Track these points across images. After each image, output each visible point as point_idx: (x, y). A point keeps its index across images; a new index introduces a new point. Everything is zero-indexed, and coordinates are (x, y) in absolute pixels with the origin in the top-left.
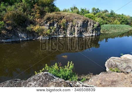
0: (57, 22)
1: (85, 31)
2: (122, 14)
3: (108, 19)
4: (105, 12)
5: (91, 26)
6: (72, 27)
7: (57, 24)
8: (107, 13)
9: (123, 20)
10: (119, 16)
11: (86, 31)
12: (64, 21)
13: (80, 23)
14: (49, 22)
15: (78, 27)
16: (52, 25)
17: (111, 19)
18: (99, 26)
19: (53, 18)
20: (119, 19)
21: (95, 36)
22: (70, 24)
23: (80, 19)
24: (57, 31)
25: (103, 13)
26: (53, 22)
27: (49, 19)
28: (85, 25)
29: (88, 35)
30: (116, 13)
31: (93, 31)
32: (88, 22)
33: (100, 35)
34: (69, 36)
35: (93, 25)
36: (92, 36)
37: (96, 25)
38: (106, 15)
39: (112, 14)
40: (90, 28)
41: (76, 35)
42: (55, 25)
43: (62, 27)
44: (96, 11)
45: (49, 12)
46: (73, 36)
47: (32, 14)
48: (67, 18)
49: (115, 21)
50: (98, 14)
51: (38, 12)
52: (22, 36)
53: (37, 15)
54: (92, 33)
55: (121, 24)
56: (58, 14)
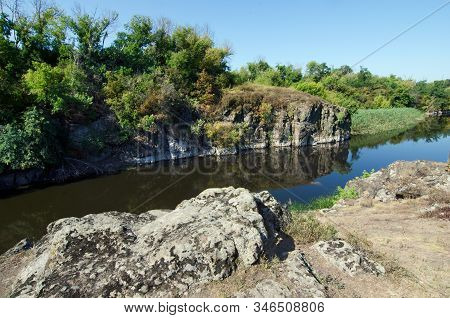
0: (250, 110)
1: (315, 131)
2: (392, 77)
3: (357, 94)
4: (345, 73)
5: (331, 119)
6: (285, 121)
7: (252, 115)
8: (349, 75)
9: (396, 95)
10: (383, 83)
11: (318, 130)
12: (265, 107)
13: (305, 111)
14: (233, 113)
15: (299, 120)
16: (239, 118)
17: (364, 91)
18: (348, 116)
19: (242, 103)
20: (384, 91)
21: (340, 141)
22: (280, 114)
23: (303, 101)
24: (250, 134)
25: (340, 76)
26: (242, 110)
27: (232, 104)
28: (315, 116)
29: (324, 141)
30: (373, 73)
31: (334, 129)
32: (321, 107)
33: (350, 138)
34: (277, 144)
35: (334, 116)
36: (333, 142)
37: (340, 116)
38: (348, 82)
39: (365, 78)
40: (327, 123)
41: (297, 142)
42: (247, 118)
43: (261, 123)
44: (320, 72)
45: (227, 86)
46: (288, 144)
47: (192, 94)
48: (271, 100)
49: (377, 99)
50: (326, 79)
51: (209, 89)
52: (178, 148)
53: (207, 96)
54: (333, 134)
55: (393, 105)
56: (248, 89)
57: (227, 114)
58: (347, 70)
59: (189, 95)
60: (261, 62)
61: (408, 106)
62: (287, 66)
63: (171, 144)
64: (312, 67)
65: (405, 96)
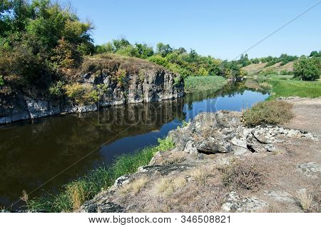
0: (109, 74)
1: (160, 91)
2: (209, 57)
3: (189, 66)
4: (181, 52)
5: (170, 82)
6: (137, 83)
7: (110, 78)
8: (184, 54)
9: (211, 68)
10: (204, 59)
11: (163, 91)
12: (121, 72)
13: (152, 76)
14: (93, 76)
15: (148, 83)
16: (99, 80)
17: (193, 66)
18: (182, 80)
19: (100, 68)
20: (205, 65)
21: (178, 98)
22: (134, 78)
23: (151, 68)
24: (109, 93)
25: (178, 54)
26: (101, 74)
27: (92, 68)
28: (160, 79)
29: (167, 98)
30: (199, 54)
31: (173, 89)
32: (164, 73)
33: (184, 96)
34: (133, 101)
35: (173, 80)
36: (173, 98)
37: (177, 79)
38: (183, 58)
39: (194, 56)
40: (168, 85)
41: (147, 99)
42: (106, 81)
43: (119, 85)
44: (166, 51)
45: (88, 54)
46: (141, 101)
47: (53, 58)
48: (126, 67)
49: (201, 70)
50: (169, 56)
51: (69, 55)
52: (37, 107)
53: (67, 61)
54: (173, 93)
55: (210, 74)
56: (107, 58)
57: (88, 77)
58: (183, 50)
59: (49, 59)
60: (123, 40)
61: (218, 75)
62: (142, 44)
63: (30, 104)
64: (160, 46)
65: (217, 69)
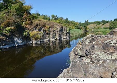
0: (43, 28)
2: (73, 21)
5: (65, 31)
6: (53, 32)
9: (75, 26)
10: (71, 22)
11: (63, 34)
13: (59, 29)
14: (37, 28)
15: (57, 31)
16: (40, 30)
19: (40, 25)
21: (68, 38)
22: (52, 29)
24: (43, 36)
26: (40, 28)
27: (37, 25)
28: (61, 30)
29: (64, 38)
31: (66, 34)
32: (63, 28)
34: (52, 39)
37: (68, 30)
41: (58, 38)
42: (42, 30)
43: (46, 32)
44: (55, 18)
46: (55, 39)
47: (22, 21)
48: (49, 24)
51: (28, 19)
53: (28, 22)
54: (66, 36)
55: (75, 29)
56: (40, 21)
57: (35, 29)
60: (37, 13)
63: (15, 40)
64: (53, 16)
65: (77, 26)
